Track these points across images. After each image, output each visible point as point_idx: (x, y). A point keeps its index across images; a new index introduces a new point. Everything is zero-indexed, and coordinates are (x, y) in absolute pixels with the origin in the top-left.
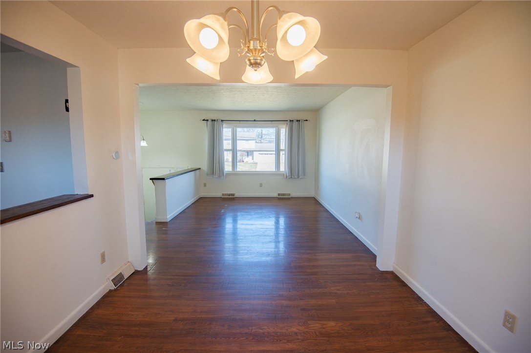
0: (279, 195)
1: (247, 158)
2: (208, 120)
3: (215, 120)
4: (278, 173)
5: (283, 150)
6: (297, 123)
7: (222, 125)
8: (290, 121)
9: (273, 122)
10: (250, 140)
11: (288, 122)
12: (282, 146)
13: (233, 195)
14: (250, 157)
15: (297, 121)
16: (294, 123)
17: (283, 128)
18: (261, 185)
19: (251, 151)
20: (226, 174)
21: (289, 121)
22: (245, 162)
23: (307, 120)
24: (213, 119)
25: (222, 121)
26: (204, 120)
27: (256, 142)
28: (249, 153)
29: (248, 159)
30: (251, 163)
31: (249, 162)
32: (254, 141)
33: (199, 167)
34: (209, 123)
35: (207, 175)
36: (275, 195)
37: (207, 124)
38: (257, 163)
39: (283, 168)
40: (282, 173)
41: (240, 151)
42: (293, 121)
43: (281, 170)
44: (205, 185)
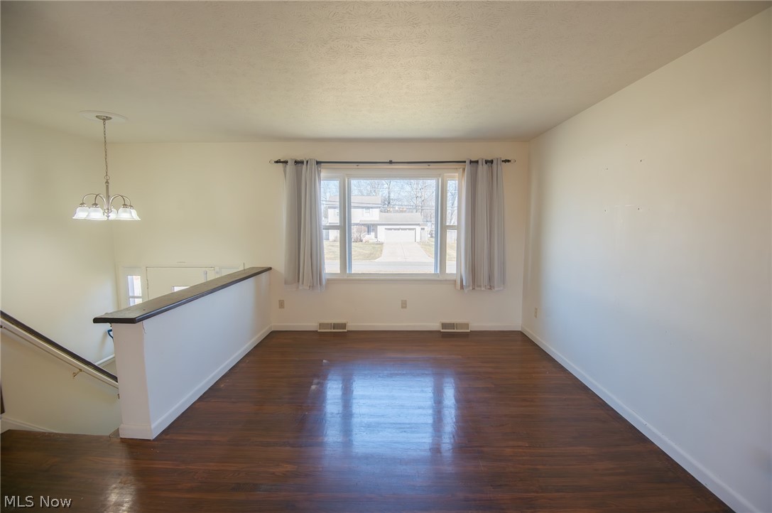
0: (444, 325)
1: (367, 236)
2: (286, 162)
3: (302, 162)
4: (441, 278)
5: (452, 227)
6: (485, 166)
7: (319, 173)
8: (471, 162)
9: (433, 166)
10: (372, 208)
11: (467, 165)
12: (452, 219)
13: (344, 326)
14: (373, 234)
15: (487, 162)
16: (480, 166)
17: (452, 178)
18: (404, 305)
19: (373, 225)
20: (328, 280)
21: (468, 162)
22: (364, 241)
23: (509, 161)
24: (299, 159)
25: (318, 163)
26: (277, 162)
27: (381, 211)
28: (371, 228)
29: (370, 237)
30: (373, 244)
31: (371, 241)
32: (378, 210)
33: (269, 266)
34: (290, 167)
35: (286, 283)
36: (435, 325)
37: (285, 171)
38: (383, 244)
39: (452, 268)
40: (449, 278)
41: (357, 224)
42: (477, 162)
43: (448, 271)
44: (282, 304)
